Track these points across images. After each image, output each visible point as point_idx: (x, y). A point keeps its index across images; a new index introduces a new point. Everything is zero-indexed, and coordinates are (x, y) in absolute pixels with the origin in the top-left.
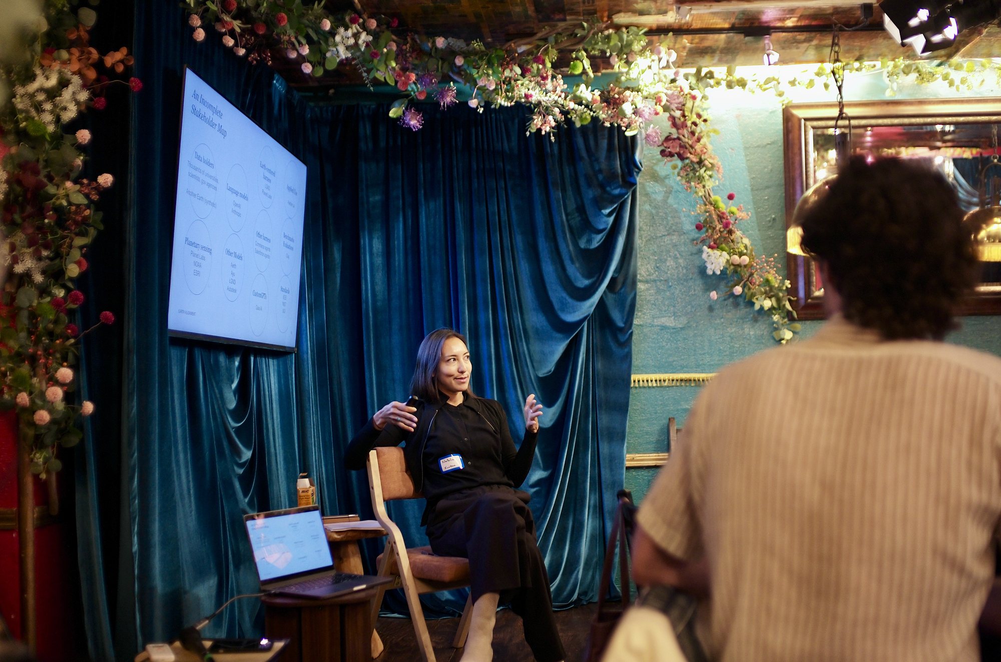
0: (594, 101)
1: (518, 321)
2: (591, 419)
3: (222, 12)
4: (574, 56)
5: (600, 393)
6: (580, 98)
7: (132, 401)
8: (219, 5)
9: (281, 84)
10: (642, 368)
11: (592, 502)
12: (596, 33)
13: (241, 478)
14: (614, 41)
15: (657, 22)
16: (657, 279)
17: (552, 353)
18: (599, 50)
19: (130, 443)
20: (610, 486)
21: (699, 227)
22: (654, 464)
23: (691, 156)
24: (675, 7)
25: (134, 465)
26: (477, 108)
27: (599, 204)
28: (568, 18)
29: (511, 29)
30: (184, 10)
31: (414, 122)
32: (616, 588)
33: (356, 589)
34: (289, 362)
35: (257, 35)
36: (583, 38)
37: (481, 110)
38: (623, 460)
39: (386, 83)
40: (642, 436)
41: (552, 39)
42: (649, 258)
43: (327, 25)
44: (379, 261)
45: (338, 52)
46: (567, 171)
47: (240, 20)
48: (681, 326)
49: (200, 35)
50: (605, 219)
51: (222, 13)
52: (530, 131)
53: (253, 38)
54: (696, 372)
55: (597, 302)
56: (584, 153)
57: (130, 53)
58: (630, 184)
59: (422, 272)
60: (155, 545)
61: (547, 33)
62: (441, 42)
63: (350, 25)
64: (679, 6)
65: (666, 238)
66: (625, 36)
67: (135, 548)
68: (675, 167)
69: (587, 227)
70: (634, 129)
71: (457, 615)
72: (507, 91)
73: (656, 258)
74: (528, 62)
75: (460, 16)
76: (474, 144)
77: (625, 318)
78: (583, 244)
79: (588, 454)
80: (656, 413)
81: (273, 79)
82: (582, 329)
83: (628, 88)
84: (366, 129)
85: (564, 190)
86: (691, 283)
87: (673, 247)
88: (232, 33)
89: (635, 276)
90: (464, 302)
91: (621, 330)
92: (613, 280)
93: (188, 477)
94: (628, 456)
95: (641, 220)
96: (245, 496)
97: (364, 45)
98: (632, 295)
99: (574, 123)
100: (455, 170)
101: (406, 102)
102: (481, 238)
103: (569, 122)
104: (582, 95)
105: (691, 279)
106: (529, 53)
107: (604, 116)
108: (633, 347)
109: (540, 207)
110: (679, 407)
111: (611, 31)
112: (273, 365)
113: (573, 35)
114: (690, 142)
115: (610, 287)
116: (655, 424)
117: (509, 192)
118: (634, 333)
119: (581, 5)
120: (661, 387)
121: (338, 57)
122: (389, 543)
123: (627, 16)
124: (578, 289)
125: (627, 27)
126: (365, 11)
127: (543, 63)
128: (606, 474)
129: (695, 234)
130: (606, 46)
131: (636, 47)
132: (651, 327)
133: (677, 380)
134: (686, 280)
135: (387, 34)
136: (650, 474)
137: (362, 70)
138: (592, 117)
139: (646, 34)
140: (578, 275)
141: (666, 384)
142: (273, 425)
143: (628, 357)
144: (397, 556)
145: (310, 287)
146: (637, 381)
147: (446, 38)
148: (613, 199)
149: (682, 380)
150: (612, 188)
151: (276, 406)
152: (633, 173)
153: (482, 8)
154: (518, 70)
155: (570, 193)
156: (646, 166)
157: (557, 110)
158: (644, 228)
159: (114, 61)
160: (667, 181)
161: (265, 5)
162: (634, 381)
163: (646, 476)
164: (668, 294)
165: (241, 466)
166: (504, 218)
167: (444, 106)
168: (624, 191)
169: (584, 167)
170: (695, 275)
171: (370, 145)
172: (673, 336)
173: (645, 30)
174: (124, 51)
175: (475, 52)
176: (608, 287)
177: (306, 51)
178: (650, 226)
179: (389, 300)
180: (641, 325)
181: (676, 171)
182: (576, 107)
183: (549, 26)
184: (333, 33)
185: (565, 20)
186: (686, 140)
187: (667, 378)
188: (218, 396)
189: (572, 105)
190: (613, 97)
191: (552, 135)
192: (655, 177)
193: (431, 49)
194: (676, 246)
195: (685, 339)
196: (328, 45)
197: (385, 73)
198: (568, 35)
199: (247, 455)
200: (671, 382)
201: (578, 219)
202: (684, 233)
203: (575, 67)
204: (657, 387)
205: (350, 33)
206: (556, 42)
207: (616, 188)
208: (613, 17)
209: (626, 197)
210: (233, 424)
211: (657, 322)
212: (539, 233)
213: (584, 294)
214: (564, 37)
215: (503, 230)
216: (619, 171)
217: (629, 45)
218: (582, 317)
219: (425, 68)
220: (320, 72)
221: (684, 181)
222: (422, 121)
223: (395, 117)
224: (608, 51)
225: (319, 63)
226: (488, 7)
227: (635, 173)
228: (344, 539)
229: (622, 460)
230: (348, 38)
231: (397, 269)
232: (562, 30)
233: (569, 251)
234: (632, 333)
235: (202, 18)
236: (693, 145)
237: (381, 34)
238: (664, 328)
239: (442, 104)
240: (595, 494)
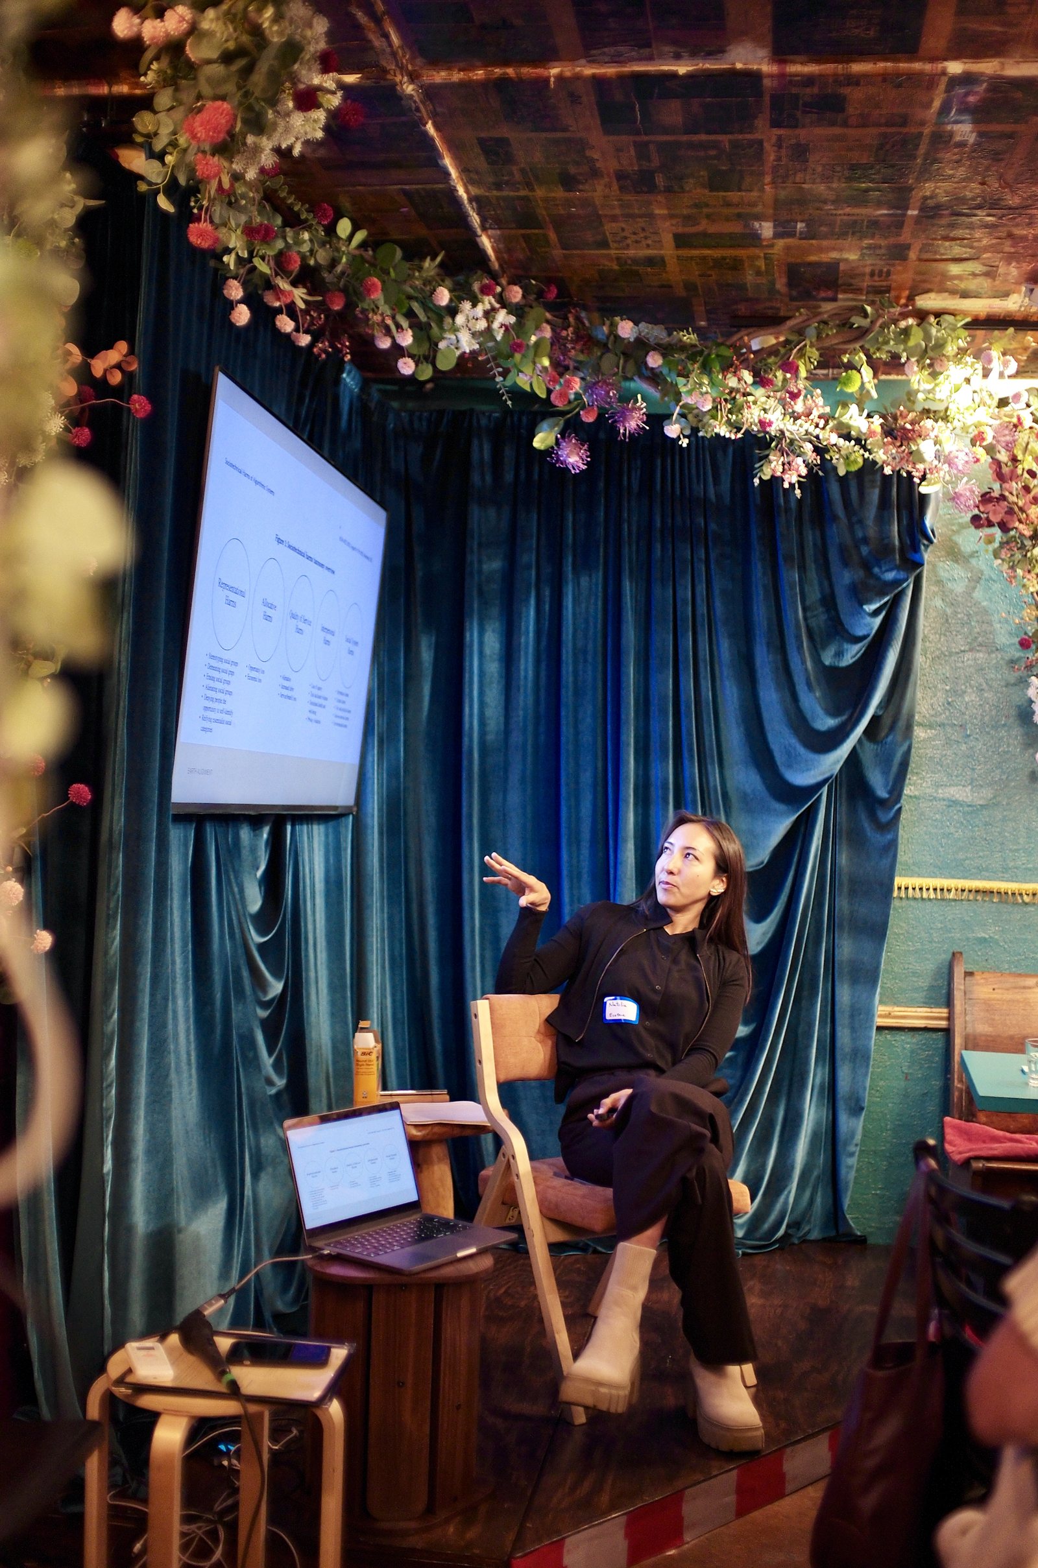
0: (872, 433)
1: (715, 780)
2: (824, 944)
3: (277, 274)
4: (845, 360)
5: (843, 904)
6: (849, 427)
7: (114, 928)
8: (272, 263)
9: (353, 379)
10: (912, 867)
11: (818, 1081)
12: (885, 326)
13: (264, 1024)
14: (917, 339)
15: (988, 310)
16: (946, 722)
17: (768, 834)
18: (890, 352)
19: (107, 995)
20: (848, 1057)
21: (1024, 644)
22: (923, 1026)
23: (1021, 527)
24: (1024, 289)
25: (113, 1033)
26: (679, 438)
27: (859, 595)
28: (840, 296)
29: (742, 309)
30: (216, 270)
31: (574, 458)
32: (848, 1222)
33: (460, 1254)
34: (343, 830)
35: (328, 312)
36: (863, 332)
37: (684, 442)
38: (873, 1015)
39: (533, 395)
40: (906, 977)
41: (811, 332)
42: (935, 687)
43: (443, 297)
44: (494, 668)
45: (458, 341)
46: (810, 536)
47: (305, 287)
48: (981, 803)
49: (242, 315)
50: (868, 619)
51: (276, 276)
52: (760, 478)
53: (322, 316)
54: (1002, 879)
55: (846, 756)
56: (840, 511)
57: (131, 351)
58: (913, 565)
59: (563, 691)
60: (138, 1158)
61: (804, 322)
62: (626, 329)
63: (480, 297)
64: (1031, 286)
65: (968, 655)
66: (934, 331)
67: (108, 1166)
68: (990, 540)
69: (838, 631)
70: (935, 483)
71: (591, 1250)
72: (730, 412)
73: (948, 688)
74: (768, 369)
75: (662, 286)
76: (658, 487)
77: (891, 784)
78: (828, 659)
79: (817, 1002)
80: (930, 942)
81: (343, 372)
82: (819, 799)
83: (926, 412)
84: (481, 451)
85: (803, 568)
86: (1003, 733)
87: (977, 671)
88: (291, 311)
89: (911, 716)
90: (628, 745)
91: (882, 802)
92: (875, 719)
93: (188, 1036)
94: (881, 1009)
95: (926, 624)
96: (270, 1054)
97: (502, 331)
98: (905, 747)
99: (835, 469)
100: (626, 526)
101: (562, 422)
102: (663, 639)
103: (826, 465)
104: (852, 423)
105: (1004, 725)
106: (773, 351)
107: (884, 457)
108: (901, 832)
109: (761, 592)
110: (970, 936)
111: (911, 321)
112: (319, 834)
113: (846, 324)
114: (1020, 503)
115: (870, 732)
116: (929, 960)
117: (713, 566)
118: (903, 809)
119: (867, 277)
120: (943, 899)
121: (457, 348)
122: (504, 1155)
123: (940, 298)
124: (818, 733)
125: (938, 314)
126: (504, 272)
127: (795, 371)
128: (844, 1037)
129: (1017, 653)
130: (902, 347)
131: (950, 349)
132: (931, 800)
133: (970, 891)
134: (995, 727)
135: (538, 312)
136: (914, 1040)
137: (495, 371)
138: (865, 460)
139: (967, 326)
140: (819, 711)
141: (952, 896)
142: (315, 933)
143: (891, 848)
144: (515, 1178)
145: (381, 706)
146: (903, 888)
147: (636, 323)
148: (883, 588)
149: (977, 891)
150: (884, 569)
151: (320, 901)
152: (919, 548)
153: (700, 276)
154: (747, 376)
155: (812, 573)
156: (940, 535)
157: (808, 447)
158: (932, 637)
159: (106, 365)
160: (973, 561)
161: (344, 260)
162: (899, 888)
163: (908, 1043)
164: (964, 747)
165: (265, 1005)
166: (702, 609)
167: (624, 434)
168: (902, 575)
169: (838, 532)
170: (1011, 720)
171: (488, 478)
172: (968, 818)
173: (968, 319)
174: (122, 346)
175: (683, 347)
176: (866, 732)
177: (406, 339)
178: (940, 635)
179: (507, 731)
180: (915, 797)
181: (991, 548)
182: (841, 442)
183: (808, 308)
184: (453, 311)
185: (835, 299)
186: (1015, 499)
187: (953, 886)
188: (238, 897)
189: (834, 438)
190: (904, 428)
191: (797, 486)
192: (954, 554)
193: (608, 338)
194: (982, 670)
195: (986, 824)
196: (441, 328)
197: (532, 377)
198: (838, 326)
199: (276, 987)
200: (959, 892)
201: (824, 617)
202: (997, 650)
203: (848, 380)
204: (936, 899)
205: (480, 310)
206: (819, 337)
207: (891, 570)
208: (917, 298)
209: (905, 585)
210: (256, 938)
211: (941, 793)
212: (758, 639)
213: (827, 742)
214: (831, 329)
215: (699, 628)
216: (897, 543)
217: (940, 345)
218: (820, 778)
219: (597, 370)
220: (426, 373)
221: (1006, 566)
222: (587, 457)
223: (542, 448)
224: (905, 354)
225: (426, 358)
226: (710, 276)
227: (922, 547)
228: (429, 1137)
229: (869, 1013)
230: (477, 319)
231: (522, 683)
232: (829, 317)
233: (806, 669)
234: (900, 808)
235: (245, 285)
236: (1026, 508)
237: (527, 309)
238: (953, 803)
239: (622, 431)
240: (824, 1066)
